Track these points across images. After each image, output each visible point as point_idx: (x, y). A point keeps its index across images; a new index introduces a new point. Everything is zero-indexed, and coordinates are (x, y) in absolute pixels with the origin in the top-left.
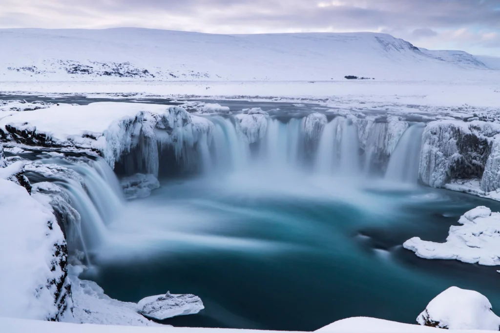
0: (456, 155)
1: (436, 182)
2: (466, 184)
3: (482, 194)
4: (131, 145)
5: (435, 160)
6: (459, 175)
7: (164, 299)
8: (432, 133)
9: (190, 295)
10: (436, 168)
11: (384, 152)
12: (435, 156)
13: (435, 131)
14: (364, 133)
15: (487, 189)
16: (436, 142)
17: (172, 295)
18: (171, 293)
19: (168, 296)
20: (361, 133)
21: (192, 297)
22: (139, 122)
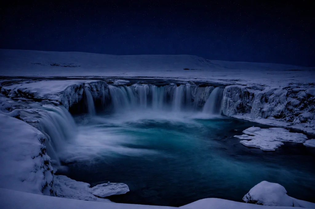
0: (239, 101)
1: (230, 114)
2: (244, 115)
3: (251, 120)
4: (79, 99)
5: (229, 104)
6: (241, 111)
7: (106, 186)
8: (228, 91)
9: (122, 184)
10: (230, 108)
11: (204, 100)
12: (229, 102)
13: (229, 90)
14: (194, 92)
15: (253, 117)
16: (229, 95)
17: (111, 183)
18: (110, 182)
19: (109, 184)
20: (193, 92)
21: (123, 185)
22: (83, 88)
